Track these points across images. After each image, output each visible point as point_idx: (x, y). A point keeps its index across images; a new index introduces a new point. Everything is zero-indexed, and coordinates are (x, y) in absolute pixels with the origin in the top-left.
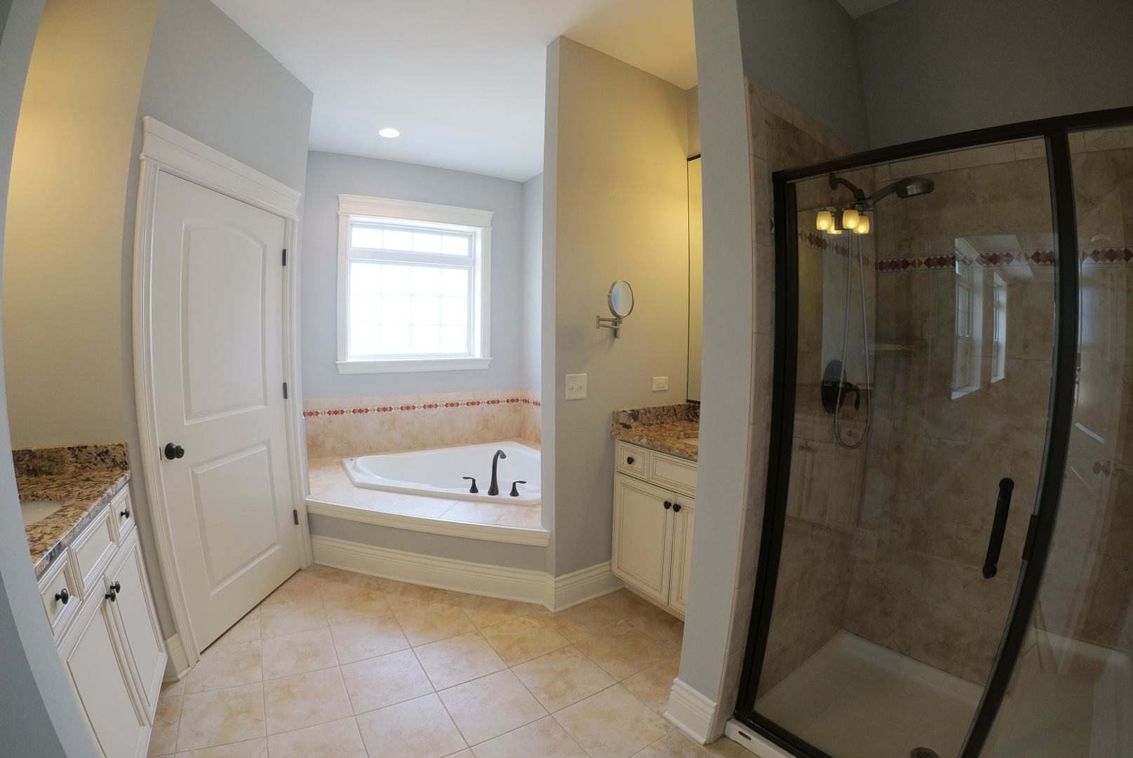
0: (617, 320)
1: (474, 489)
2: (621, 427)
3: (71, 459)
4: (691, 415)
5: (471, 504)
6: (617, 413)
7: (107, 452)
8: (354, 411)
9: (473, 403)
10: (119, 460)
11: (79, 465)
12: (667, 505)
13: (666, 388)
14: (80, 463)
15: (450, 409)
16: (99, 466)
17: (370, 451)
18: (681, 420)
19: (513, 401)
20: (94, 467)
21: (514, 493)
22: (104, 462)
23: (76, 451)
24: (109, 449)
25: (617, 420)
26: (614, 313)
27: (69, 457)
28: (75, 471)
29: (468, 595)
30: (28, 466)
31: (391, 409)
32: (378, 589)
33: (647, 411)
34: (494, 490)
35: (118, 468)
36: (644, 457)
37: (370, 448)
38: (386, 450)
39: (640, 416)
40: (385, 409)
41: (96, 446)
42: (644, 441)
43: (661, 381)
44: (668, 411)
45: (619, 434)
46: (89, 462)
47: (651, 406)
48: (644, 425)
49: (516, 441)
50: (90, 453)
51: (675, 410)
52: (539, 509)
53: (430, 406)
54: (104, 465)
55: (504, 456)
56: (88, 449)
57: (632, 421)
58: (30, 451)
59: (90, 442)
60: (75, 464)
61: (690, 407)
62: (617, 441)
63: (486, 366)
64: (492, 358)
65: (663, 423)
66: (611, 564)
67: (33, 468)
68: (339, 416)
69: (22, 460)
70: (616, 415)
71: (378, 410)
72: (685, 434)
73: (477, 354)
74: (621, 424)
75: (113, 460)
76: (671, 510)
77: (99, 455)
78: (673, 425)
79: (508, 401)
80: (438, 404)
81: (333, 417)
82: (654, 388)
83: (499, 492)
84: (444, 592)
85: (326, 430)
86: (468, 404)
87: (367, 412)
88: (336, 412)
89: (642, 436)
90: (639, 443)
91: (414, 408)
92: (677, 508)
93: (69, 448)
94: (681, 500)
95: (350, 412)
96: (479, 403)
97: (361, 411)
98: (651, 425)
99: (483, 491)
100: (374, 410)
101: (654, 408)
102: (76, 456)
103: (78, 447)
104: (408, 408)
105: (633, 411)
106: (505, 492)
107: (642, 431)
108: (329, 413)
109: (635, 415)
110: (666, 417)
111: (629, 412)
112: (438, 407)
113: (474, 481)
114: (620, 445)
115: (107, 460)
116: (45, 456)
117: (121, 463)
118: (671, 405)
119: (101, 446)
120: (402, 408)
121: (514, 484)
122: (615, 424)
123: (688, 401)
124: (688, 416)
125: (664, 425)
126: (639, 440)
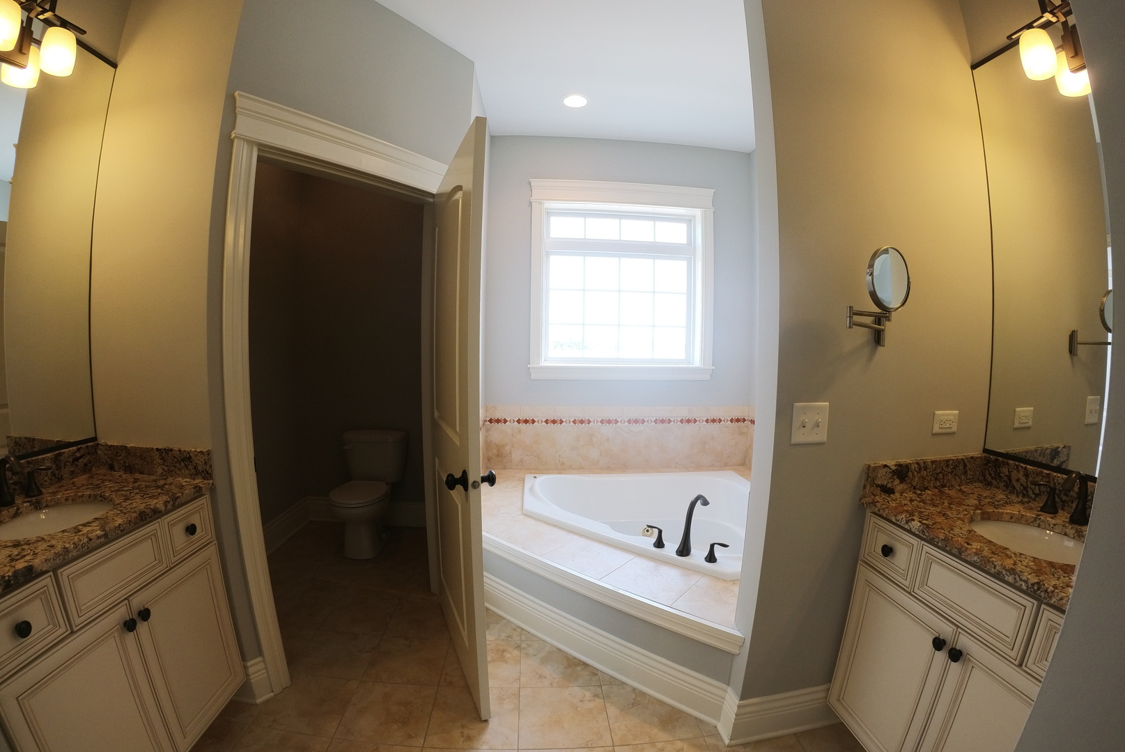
0: (883, 314)
1: (659, 544)
2: (878, 491)
3: (159, 461)
4: (990, 474)
5: (651, 564)
6: (875, 468)
7: (190, 457)
8: (547, 422)
9: (689, 421)
10: (200, 468)
11: (166, 468)
12: (939, 644)
13: (954, 429)
14: (167, 466)
15: (660, 426)
16: (183, 471)
17: (561, 467)
18: (971, 481)
19: (738, 420)
20: (178, 472)
21: (711, 558)
22: (187, 468)
23: (165, 453)
24: (192, 455)
25: (873, 480)
26: (878, 302)
27: (156, 456)
28: (162, 473)
29: (623, 683)
30: (125, 462)
31: (589, 422)
32: (518, 647)
33: (923, 466)
34: (684, 550)
35: (200, 477)
36: (909, 550)
37: (563, 464)
38: (580, 468)
39: (910, 474)
40: (582, 422)
41: (180, 450)
42: (915, 525)
43: (947, 416)
44: (955, 467)
45: (874, 503)
46: (175, 467)
47: (930, 457)
48: (915, 488)
49: (735, 470)
50: (175, 457)
51: (965, 466)
52: (736, 589)
53: (636, 421)
54: (187, 471)
55: (706, 503)
56: (173, 452)
57: (897, 481)
58: (126, 447)
59: (176, 447)
60: (163, 467)
61: (988, 461)
62: (868, 514)
63: (707, 377)
64: (714, 368)
65: (944, 486)
66: (829, 689)
67: (129, 466)
68: (529, 426)
69: (120, 455)
70: (870, 473)
71: (574, 422)
72: (982, 514)
73: (697, 362)
74: (878, 486)
75: (195, 468)
76: (941, 656)
77: (183, 460)
78: (961, 490)
79: (732, 421)
80: (646, 420)
81: (523, 426)
82: (936, 429)
83: (693, 551)
84: (595, 672)
85: (514, 440)
86: (682, 421)
87: (561, 423)
88: (526, 421)
89: (912, 514)
90: (906, 527)
91: (616, 422)
92: (956, 655)
93: (157, 449)
94: (964, 642)
95: (542, 422)
96: (695, 421)
97: (554, 422)
98: (926, 488)
99: (672, 546)
100: (570, 422)
101: (933, 462)
102: (163, 459)
103: (165, 449)
104: (609, 422)
105: (899, 465)
106: (699, 552)
107: (911, 500)
108: (519, 421)
109: (901, 472)
110: (950, 476)
111: (894, 468)
112: (646, 423)
113: (660, 532)
114: (872, 521)
115: (190, 467)
116: (138, 454)
117: (203, 471)
118: (960, 456)
119: (185, 451)
120: (602, 422)
121: (712, 546)
122: (868, 486)
123: (985, 451)
124: (984, 476)
125: (946, 490)
126: (907, 522)
